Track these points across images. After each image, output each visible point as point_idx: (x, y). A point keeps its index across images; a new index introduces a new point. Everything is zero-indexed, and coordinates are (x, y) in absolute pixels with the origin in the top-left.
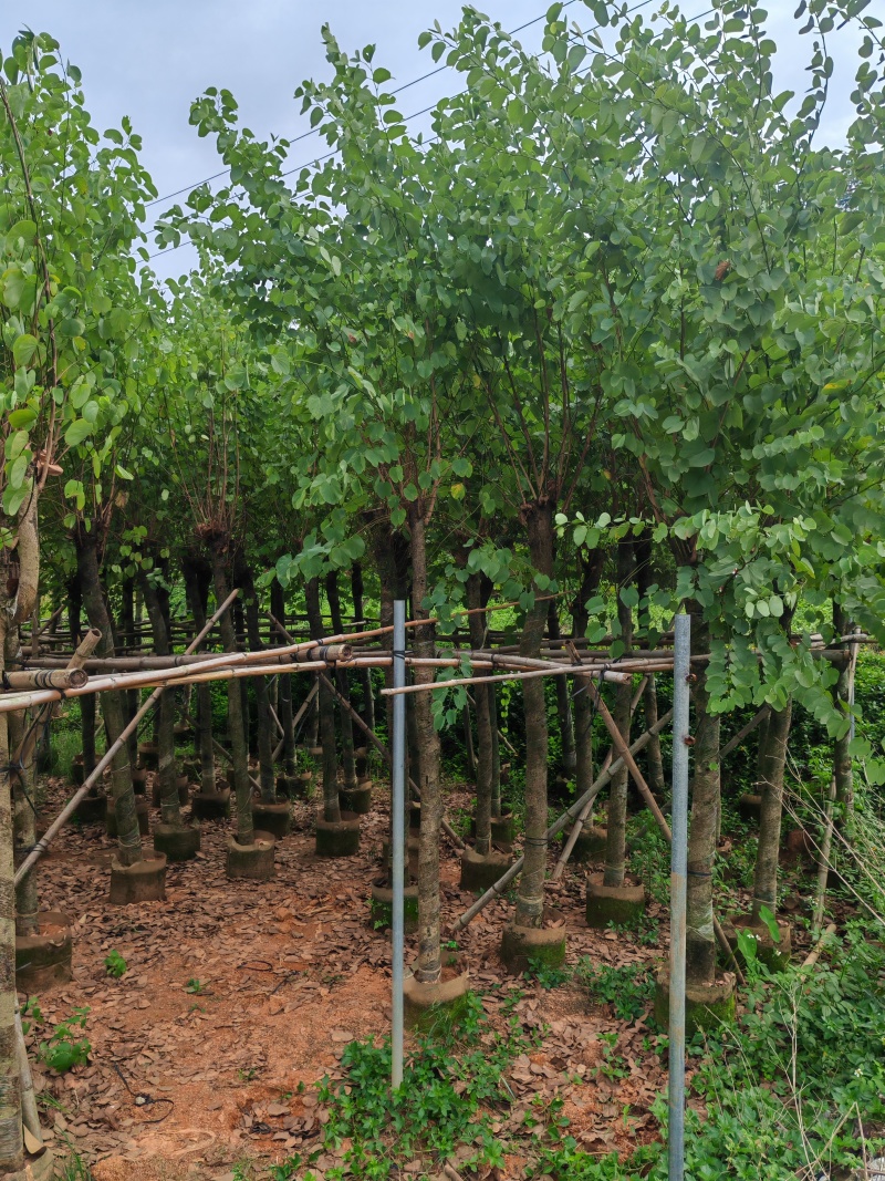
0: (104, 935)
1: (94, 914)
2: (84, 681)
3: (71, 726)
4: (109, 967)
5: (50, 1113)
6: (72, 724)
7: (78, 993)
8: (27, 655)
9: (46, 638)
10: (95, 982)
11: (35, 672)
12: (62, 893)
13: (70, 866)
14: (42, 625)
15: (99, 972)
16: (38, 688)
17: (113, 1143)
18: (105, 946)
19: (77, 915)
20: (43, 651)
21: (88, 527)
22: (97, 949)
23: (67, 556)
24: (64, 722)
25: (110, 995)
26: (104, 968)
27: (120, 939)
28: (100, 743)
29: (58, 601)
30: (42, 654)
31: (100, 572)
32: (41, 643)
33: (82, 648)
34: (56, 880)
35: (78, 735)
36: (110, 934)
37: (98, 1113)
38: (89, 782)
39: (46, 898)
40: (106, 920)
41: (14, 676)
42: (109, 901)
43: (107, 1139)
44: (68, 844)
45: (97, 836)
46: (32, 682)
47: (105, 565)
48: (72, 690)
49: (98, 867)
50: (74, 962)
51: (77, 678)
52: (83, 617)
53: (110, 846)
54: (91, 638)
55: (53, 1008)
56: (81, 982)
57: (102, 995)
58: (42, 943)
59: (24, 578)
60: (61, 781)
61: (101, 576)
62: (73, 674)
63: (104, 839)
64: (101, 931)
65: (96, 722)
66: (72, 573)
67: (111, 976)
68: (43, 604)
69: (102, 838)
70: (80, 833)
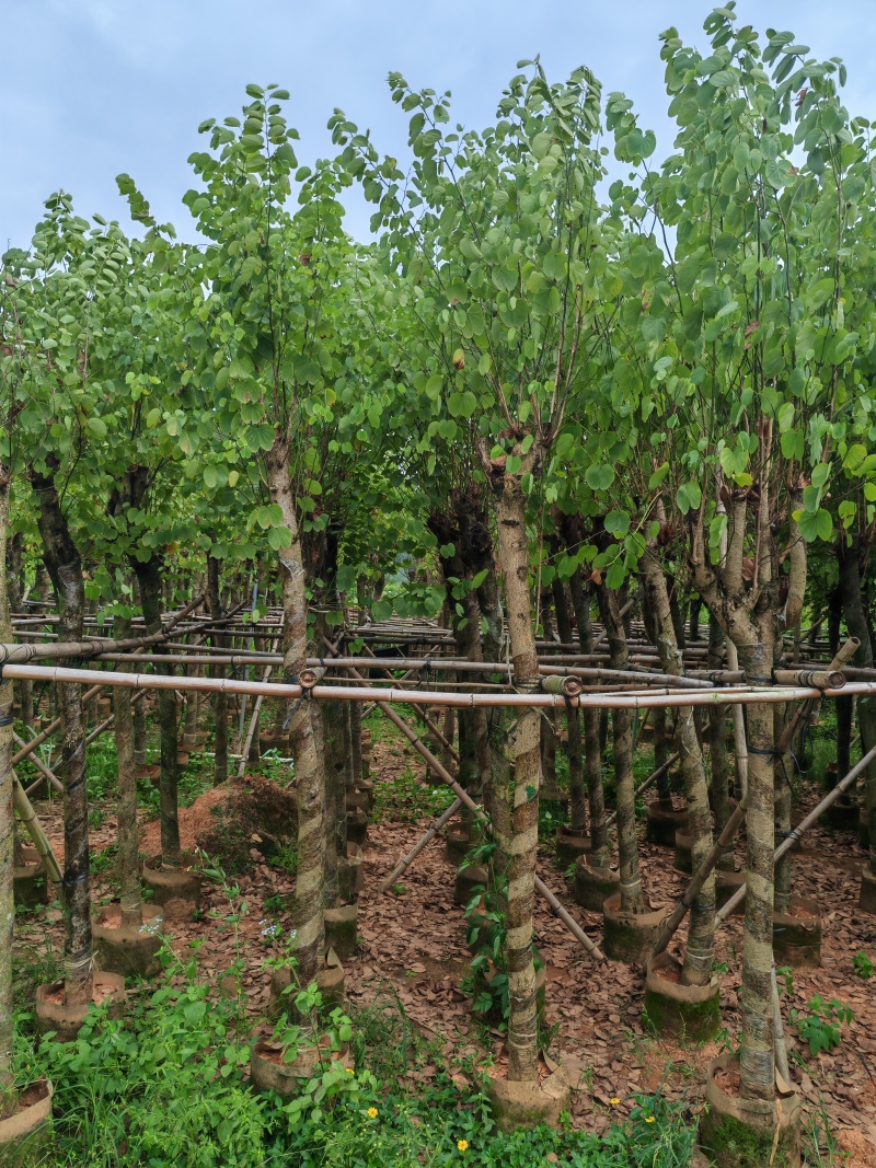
0: (853, 937)
1: (843, 914)
2: (842, 683)
3: (827, 735)
4: (856, 966)
5: (798, 1071)
6: (827, 733)
7: (826, 980)
8: (789, 660)
9: (806, 647)
10: (842, 976)
11: (799, 672)
12: (813, 888)
13: (821, 865)
14: (802, 635)
15: (847, 968)
16: (801, 685)
17: (856, 1121)
18: (853, 946)
19: (827, 910)
20: (803, 658)
21: (850, 543)
22: (846, 947)
23: (830, 570)
24: (819, 730)
25: (857, 991)
26: (852, 965)
27: (868, 945)
28: (854, 753)
29: (819, 611)
30: (802, 660)
31: (862, 585)
32: (802, 651)
33: (841, 654)
34: (808, 874)
35: (833, 744)
36: (859, 937)
37: (841, 1089)
38: (843, 784)
39: (798, 888)
40: (855, 922)
41: (781, 673)
42: (859, 906)
43: (851, 1114)
44: (820, 845)
45: (849, 844)
46: (796, 680)
47: (867, 579)
48: (831, 690)
49: (848, 873)
50: (822, 951)
51: (836, 679)
52: (843, 628)
53: (862, 856)
54: (849, 645)
55: (803, 985)
56: (829, 970)
57: (849, 989)
58: (795, 923)
59: (793, 590)
60: (815, 786)
61: (862, 589)
62: (832, 675)
63: (856, 848)
64: (849, 931)
65: (852, 734)
66: (834, 585)
67: (859, 975)
68: (804, 614)
69: (854, 846)
70: (831, 836)
